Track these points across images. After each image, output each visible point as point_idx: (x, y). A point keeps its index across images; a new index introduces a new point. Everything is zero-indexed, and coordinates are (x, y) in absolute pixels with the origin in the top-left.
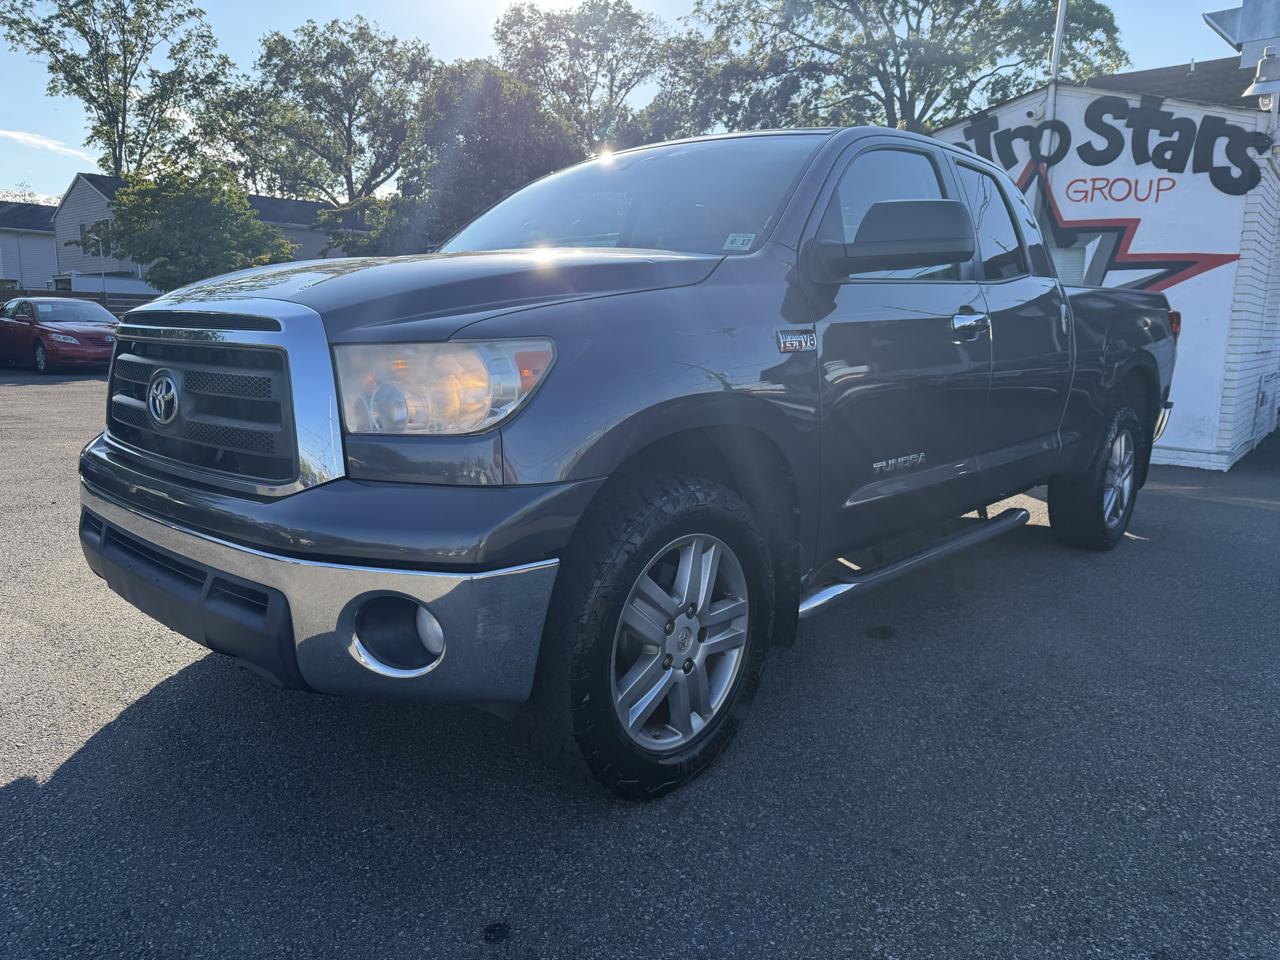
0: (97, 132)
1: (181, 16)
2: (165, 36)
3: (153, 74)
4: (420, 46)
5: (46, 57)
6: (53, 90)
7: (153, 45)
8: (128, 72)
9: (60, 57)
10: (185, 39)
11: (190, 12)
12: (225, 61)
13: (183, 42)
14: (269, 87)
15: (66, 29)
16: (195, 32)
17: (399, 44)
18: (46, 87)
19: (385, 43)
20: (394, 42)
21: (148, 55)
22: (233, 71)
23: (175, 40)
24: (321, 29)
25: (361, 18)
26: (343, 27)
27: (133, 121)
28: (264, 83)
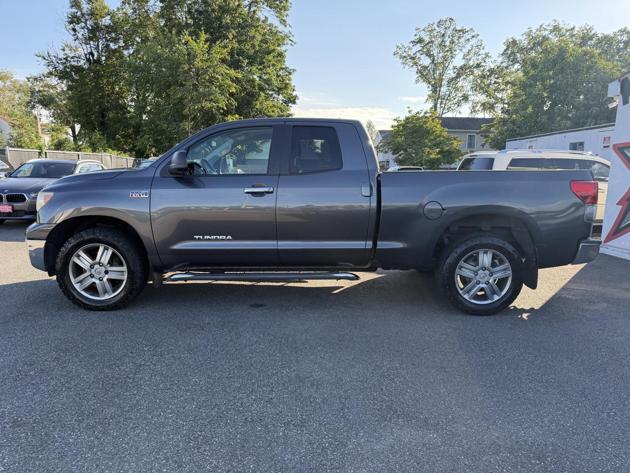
0: (430, 96)
1: (468, 40)
2: (461, 50)
3: (454, 68)
4: (588, 28)
5: (415, 69)
6: (417, 81)
7: (455, 55)
8: (445, 68)
9: (419, 68)
10: (470, 49)
11: (473, 37)
12: (487, 55)
13: (469, 50)
14: (505, 65)
15: (421, 56)
16: (475, 45)
17: (577, 29)
18: (415, 80)
19: (567, 31)
20: (573, 29)
21: (453, 60)
22: (490, 60)
23: (465, 50)
24: (534, 31)
25: (555, 21)
26: (546, 27)
27: (444, 89)
28: (502, 63)
